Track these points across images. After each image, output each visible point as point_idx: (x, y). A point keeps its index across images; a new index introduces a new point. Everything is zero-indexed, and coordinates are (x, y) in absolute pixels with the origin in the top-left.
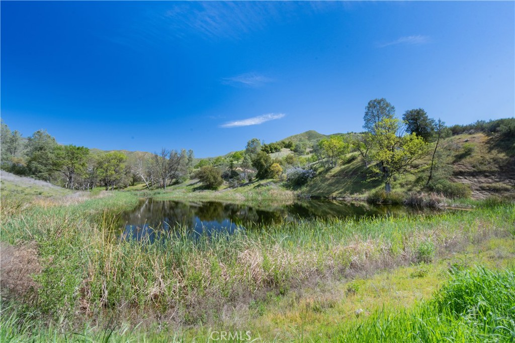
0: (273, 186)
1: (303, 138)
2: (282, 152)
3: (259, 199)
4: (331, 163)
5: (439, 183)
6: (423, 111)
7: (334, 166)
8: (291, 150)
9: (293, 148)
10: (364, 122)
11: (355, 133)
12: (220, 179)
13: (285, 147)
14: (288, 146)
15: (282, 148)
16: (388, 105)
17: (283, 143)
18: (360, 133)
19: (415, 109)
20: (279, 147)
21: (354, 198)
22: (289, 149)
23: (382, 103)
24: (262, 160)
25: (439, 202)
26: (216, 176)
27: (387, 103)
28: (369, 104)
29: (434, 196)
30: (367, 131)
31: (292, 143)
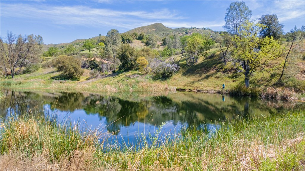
0: (140, 78)
1: (150, 30)
2: (134, 44)
3: (130, 91)
4: (193, 59)
5: (290, 81)
6: (276, 17)
7: (194, 61)
8: (143, 42)
9: (145, 41)
10: (225, 23)
11: (198, 29)
12: (80, 69)
13: (136, 39)
14: (140, 38)
15: (134, 39)
16: (247, 9)
17: (136, 34)
18: (202, 29)
19: (270, 14)
20: (131, 38)
21: (217, 91)
22: (141, 41)
23: (241, 6)
24: (127, 53)
25: (291, 96)
26: (77, 66)
27: (246, 7)
28: (230, 6)
29: (287, 92)
30: (226, 31)
31: (143, 35)
